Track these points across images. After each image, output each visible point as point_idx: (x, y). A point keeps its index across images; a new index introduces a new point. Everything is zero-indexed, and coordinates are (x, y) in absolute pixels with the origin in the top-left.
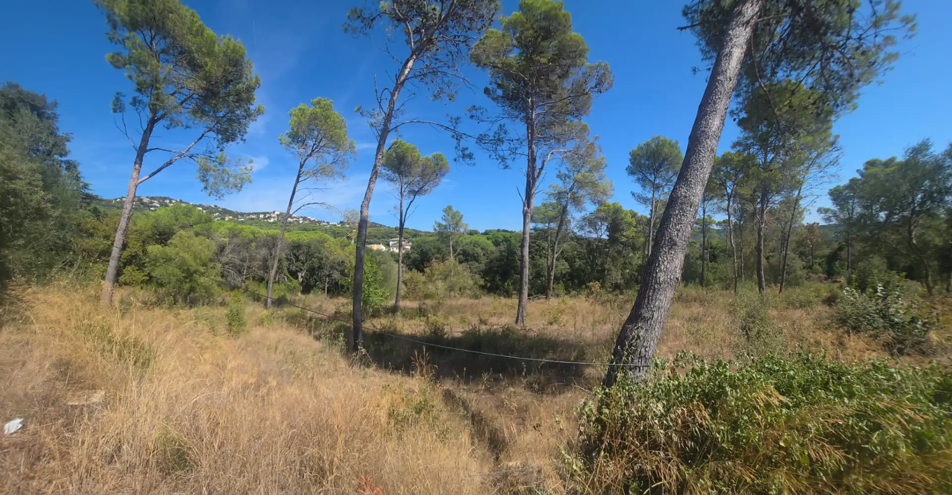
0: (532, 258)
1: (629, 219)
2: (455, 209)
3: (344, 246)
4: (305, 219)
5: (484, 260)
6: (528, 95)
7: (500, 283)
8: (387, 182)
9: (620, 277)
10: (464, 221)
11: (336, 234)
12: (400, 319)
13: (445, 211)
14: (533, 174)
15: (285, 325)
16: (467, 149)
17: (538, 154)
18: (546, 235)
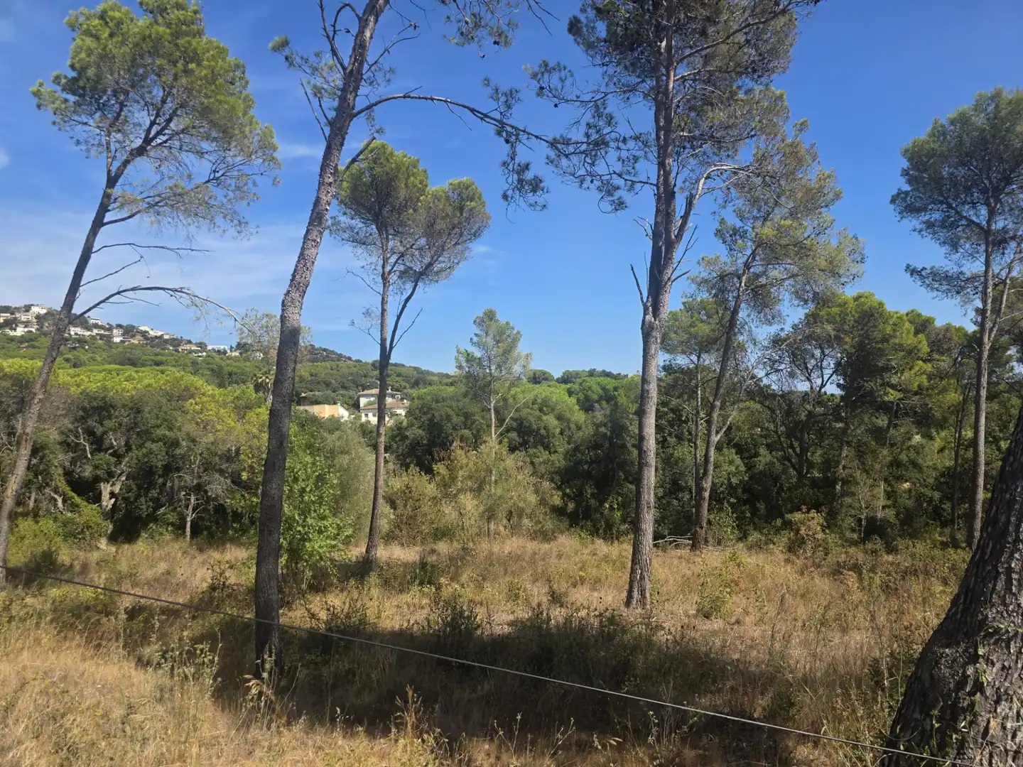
0: (662, 443)
1: (908, 337)
2: (502, 318)
3: (242, 410)
4: (129, 331)
5: (562, 446)
6: (659, 29)
7: (592, 501)
8: (348, 249)
9: (882, 502)
10: (522, 348)
11: (222, 375)
12: (375, 592)
13: (479, 322)
14: (668, 231)
15: (47, 636)
16: (527, 167)
17: (679, 180)
18: (693, 383)
